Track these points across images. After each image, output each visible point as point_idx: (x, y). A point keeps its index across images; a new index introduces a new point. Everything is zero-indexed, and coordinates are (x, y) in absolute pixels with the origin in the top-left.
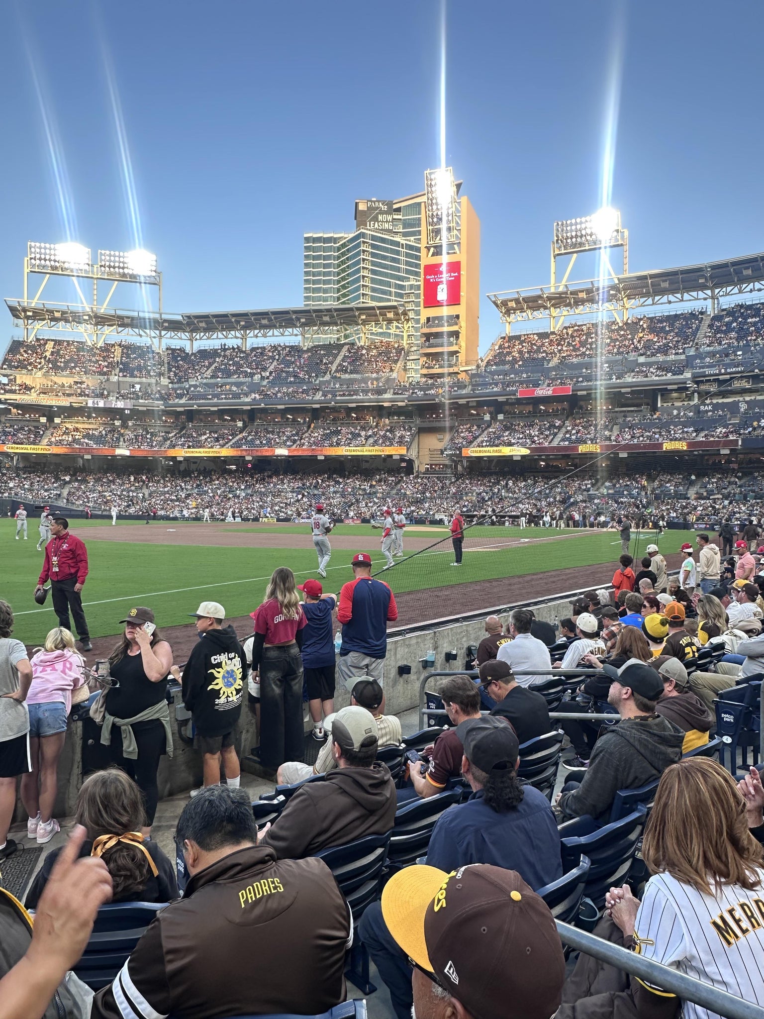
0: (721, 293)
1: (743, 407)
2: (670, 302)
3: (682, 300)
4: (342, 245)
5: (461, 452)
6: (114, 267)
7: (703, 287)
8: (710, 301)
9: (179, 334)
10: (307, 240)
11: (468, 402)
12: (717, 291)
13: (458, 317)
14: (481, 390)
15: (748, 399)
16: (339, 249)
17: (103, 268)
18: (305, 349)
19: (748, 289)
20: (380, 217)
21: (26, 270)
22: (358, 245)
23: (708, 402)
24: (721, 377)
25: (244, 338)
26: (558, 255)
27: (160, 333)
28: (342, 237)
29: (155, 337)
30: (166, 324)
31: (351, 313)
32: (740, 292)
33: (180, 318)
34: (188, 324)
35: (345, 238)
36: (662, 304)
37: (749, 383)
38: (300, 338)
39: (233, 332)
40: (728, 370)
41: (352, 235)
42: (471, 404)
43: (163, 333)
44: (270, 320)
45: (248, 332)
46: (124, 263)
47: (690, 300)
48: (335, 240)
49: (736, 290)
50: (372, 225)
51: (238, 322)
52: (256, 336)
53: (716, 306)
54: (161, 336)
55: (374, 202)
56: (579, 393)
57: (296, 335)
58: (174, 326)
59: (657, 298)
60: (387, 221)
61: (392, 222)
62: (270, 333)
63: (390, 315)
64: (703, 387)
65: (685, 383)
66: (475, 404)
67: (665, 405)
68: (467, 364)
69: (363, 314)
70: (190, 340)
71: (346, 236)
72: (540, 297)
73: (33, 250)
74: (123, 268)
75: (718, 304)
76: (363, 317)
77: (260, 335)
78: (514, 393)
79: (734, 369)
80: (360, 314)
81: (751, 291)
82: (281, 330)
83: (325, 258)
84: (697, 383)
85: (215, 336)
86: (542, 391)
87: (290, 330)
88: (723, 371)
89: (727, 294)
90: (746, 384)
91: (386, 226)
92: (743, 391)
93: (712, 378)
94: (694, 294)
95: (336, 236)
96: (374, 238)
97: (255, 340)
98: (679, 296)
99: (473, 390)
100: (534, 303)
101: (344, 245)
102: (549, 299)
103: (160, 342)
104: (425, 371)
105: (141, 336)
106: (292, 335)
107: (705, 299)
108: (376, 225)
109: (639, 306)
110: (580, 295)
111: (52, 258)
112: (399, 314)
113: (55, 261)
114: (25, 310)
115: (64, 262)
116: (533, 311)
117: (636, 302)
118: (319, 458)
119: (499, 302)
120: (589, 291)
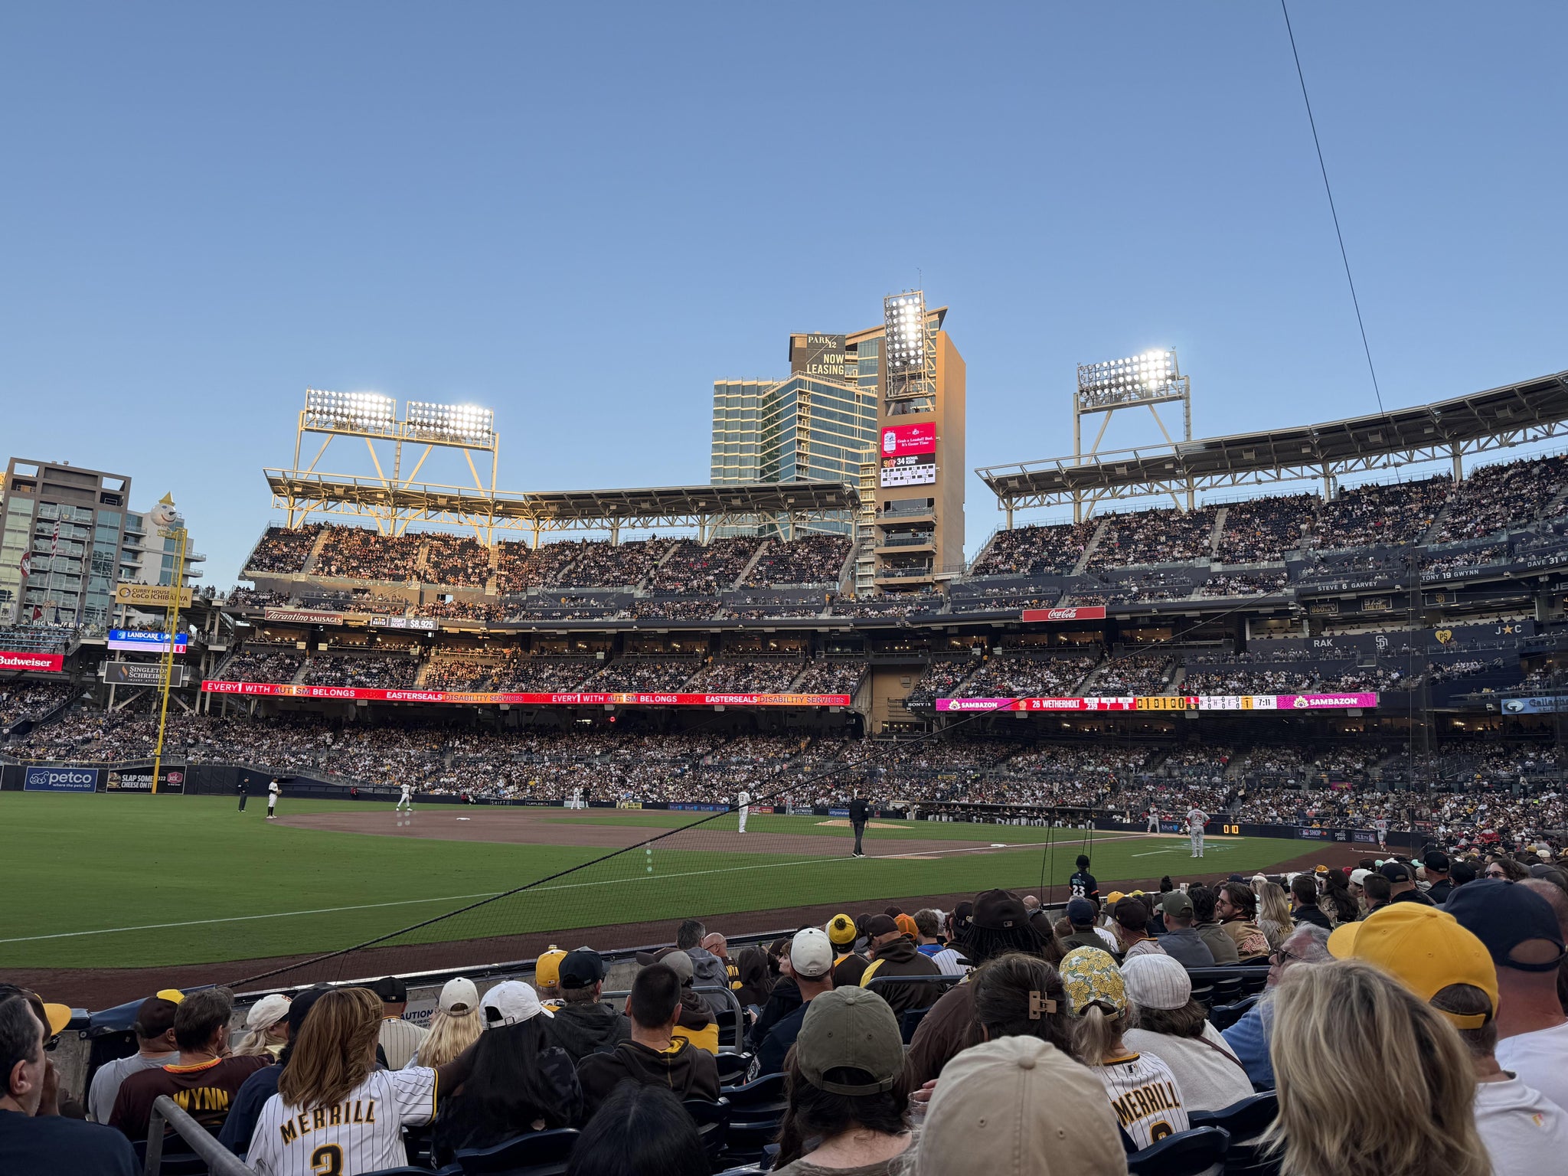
0: (1338, 469)
1: (1382, 643)
2: (1259, 482)
3: (1279, 479)
4: (769, 396)
5: (934, 705)
6: (428, 425)
7: (1309, 460)
8: (1321, 481)
9: (519, 522)
10: (719, 388)
11: (947, 628)
12: (1332, 465)
13: (931, 502)
14: (966, 609)
15: (1388, 630)
16: (765, 402)
17: (411, 427)
18: (705, 545)
19: (1380, 463)
20: (826, 358)
21: (301, 430)
22: (793, 398)
23: (1326, 634)
24: (1342, 596)
25: (615, 529)
26: (1084, 411)
27: (490, 520)
28: (769, 385)
29: (481, 526)
30: (500, 507)
31: (773, 495)
32: (1368, 467)
33: (522, 500)
34: (533, 507)
35: (775, 386)
36: (1247, 484)
37: (1388, 606)
38: (697, 529)
39: (598, 521)
40: (1353, 586)
41: (784, 383)
42: (950, 631)
43: (495, 520)
44: (654, 503)
45: (621, 519)
46: (442, 419)
47: (1291, 479)
48: (759, 389)
49: (1361, 465)
50: (814, 369)
51: (606, 506)
52: (634, 527)
53: (1332, 488)
54: (491, 525)
55: (818, 336)
56: (1119, 617)
57: (692, 526)
58: (508, 510)
59: (1239, 475)
60: (836, 364)
61: (843, 364)
62: (654, 522)
63: (831, 499)
64: (1315, 611)
65: (1286, 604)
66: (956, 631)
67: (1258, 637)
68: (945, 572)
69: (791, 496)
70: (535, 530)
71: (776, 383)
72: (1056, 473)
73: (312, 400)
74: (442, 427)
75: (1335, 484)
76: (792, 500)
77: (638, 524)
78: (1016, 615)
79: (1362, 584)
80: (786, 497)
81: (1385, 466)
82: (670, 518)
83: (743, 414)
84: (1306, 604)
85: (572, 525)
86: (1059, 614)
87: (684, 518)
88: (1344, 586)
89: (1349, 471)
90: (1385, 606)
91: (835, 370)
92: (1381, 619)
93: (1328, 597)
94: (1297, 469)
95: (760, 383)
96: (816, 387)
97: (632, 531)
98: (1273, 472)
99: (953, 610)
100: (1047, 482)
101: (772, 397)
102: (1071, 476)
103: (490, 534)
104: (883, 581)
105: (460, 524)
106: (686, 525)
107: (1314, 477)
108: (820, 370)
109: (1212, 486)
110: (1119, 471)
111: (339, 411)
112: (843, 497)
113: (342, 415)
114: (291, 485)
115: (356, 417)
116: (1047, 493)
117: (1207, 482)
118: (717, 709)
119: (993, 481)
120: (1131, 466)
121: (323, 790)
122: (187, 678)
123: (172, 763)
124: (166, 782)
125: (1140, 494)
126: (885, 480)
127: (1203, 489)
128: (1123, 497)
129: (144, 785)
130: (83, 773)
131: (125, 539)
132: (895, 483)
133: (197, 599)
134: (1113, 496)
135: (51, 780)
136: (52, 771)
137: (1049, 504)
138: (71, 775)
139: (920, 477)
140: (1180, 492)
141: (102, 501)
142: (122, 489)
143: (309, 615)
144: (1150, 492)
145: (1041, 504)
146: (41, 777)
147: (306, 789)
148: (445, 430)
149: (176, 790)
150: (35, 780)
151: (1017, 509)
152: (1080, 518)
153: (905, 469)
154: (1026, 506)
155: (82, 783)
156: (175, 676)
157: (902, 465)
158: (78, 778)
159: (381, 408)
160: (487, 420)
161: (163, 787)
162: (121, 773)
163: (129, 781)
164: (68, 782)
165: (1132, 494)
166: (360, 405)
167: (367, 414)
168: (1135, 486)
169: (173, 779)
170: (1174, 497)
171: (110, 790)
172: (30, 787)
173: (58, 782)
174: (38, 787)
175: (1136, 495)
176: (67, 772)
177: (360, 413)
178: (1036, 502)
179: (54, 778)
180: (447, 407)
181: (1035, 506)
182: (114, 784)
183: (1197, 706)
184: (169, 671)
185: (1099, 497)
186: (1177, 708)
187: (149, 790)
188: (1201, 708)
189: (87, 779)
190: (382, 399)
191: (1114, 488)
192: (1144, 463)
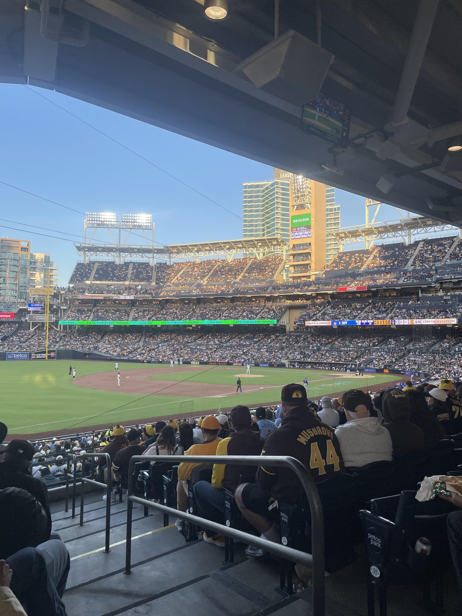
2: (435, 231)
3: (443, 230)
4: (265, 188)
5: (305, 324)
6: (129, 222)
9: (163, 256)
10: (245, 187)
11: (312, 294)
13: (310, 244)
16: (263, 191)
17: (123, 223)
18: (230, 262)
21: (85, 227)
22: (274, 189)
23: (449, 294)
24: (452, 280)
25: (197, 257)
26: (369, 205)
27: (153, 255)
28: (265, 184)
29: (150, 258)
30: (156, 251)
31: (253, 243)
33: (162, 248)
34: (167, 250)
35: (267, 184)
36: (431, 232)
38: (226, 256)
39: (191, 254)
40: (456, 277)
41: (271, 183)
43: (155, 255)
44: (210, 247)
46: (134, 219)
47: (447, 230)
48: (262, 186)
50: (283, 175)
51: (193, 249)
54: (153, 257)
56: (372, 289)
58: (160, 251)
59: (429, 228)
62: (210, 254)
63: (275, 243)
64: (444, 286)
66: (316, 295)
67: (425, 295)
68: (316, 271)
69: (260, 243)
70: (169, 258)
71: (267, 183)
72: (358, 231)
73: (88, 216)
74: (134, 222)
76: (260, 244)
77: (206, 254)
78: (336, 289)
79: (459, 276)
80: (258, 243)
82: (217, 252)
84: (441, 284)
85: (182, 256)
86: (351, 288)
87: (221, 252)
88: (453, 277)
93: (448, 281)
95: (261, 183)
96: (283, 184)
98: (440, 227)
99: (314, 288)
100: (354, 234)
101: (267, 188)
102: (363, 231)
103: (153, 260)
104: (292, 275)
105: (143, 257)
106: (222, 254)
108: (286, 176)
109: (418, 234)
110: (380, 229)
111: (98, 219)
112: (279, 242)
113: (99, 221)
114: (84, 248)
115: (104, 221)
116: (356, 237)
117: (415, 232)
118: (230, 326)
119: (334, 234)
120: (385, 227)
121: (99, 357)
122: (54, 319)
123: (51, 349)
124: (50, 356)
125: (391, 237)
126: (293, 236)
127: (414, 235)
128: (384, 239)
129: (43, 357)
130: (24, 354)
131: (31, 263)
132: (296, 237)
133: (55, 291)
134: (381, 238)
135: (14, 357)
136: (15, 354)
138: (20, 355)
139: (305, 235)
140: (406, 236)
141: (21, 251)
142: (28, 245)
143: (92, 296)
144: (394, 236)
146: (11, 355)
147: (94, 357)
148: (135, 224)
149: (54, 358)
150: (9, 357)
152: (368, 247)
153: (300, 232)
155: (24, 357)
156: (50, 318)
157: (299, 230)
158: (23, 356)
159: (113, 217)
160: (149, 219)
161: (49, 357)
162: (36, 353)
163: (38, 356)
164: (20, 357)
165: (388, 237)
166: (105, 217)
167: (108, 220)
168: (388, 233)
169: (52, 354)
170: (403, 238)
171: (33, 359)
172: (8, 359)
173: (17, 357)
174: (11, 359)
175: (389, 237)
176: (19, 354)
177: (105, 220)
179: (15, 356)
180: (135, 215)
182: (34, 357)
183: (395, 323)
184: (48, 316)
186: (388, 324)
187: (45, 358)
188: (396, 324)
189: (25, 356)
190: (112, 214)
191: (381, 235)
192: (390, 226)
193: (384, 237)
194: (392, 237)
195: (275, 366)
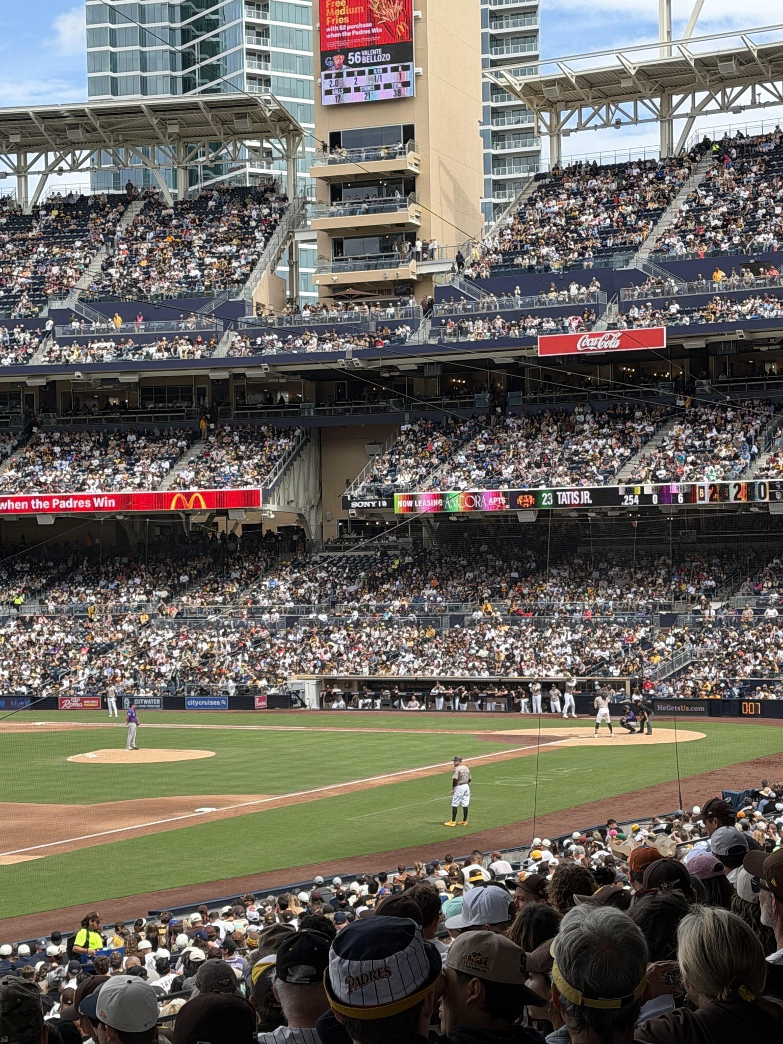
5: (391, 504)
11: (421, 368)
13: (409, 132)
18: (28, 211)
31: (138, 120)
38: (13, 180)
56: (688, 345)
63: (244, 123)
69: (171, 122)
76: (174, 127)
78: (530, 344)
80: (163, 123)
104: (330, 279)
110: (724, 69)
112: (263, 120)
116: (616, 103)
118: (42, 520)
119: (518, 89)
120: (743, 58)
125: (767, 104)
126: (329, 92)
128: (738, 110)
132: (348, 98)
134: (724, 108)
137: (618, 123)
139: (388, 86)
145: (606, 125)
151: (567, 133)
152: (670, 149)
153: (362, 73)
154: (581, 127)
157: (355, 65)
165: (754, 104)
168: (757, 87)
175: (761, 105)
178: (597, 121)
181: (596, 127)
185: (697, 111)
191: (724, 94)
192: (763, 53)
193: (738, 103)
194: (774, 104)
195: (257, 703)
